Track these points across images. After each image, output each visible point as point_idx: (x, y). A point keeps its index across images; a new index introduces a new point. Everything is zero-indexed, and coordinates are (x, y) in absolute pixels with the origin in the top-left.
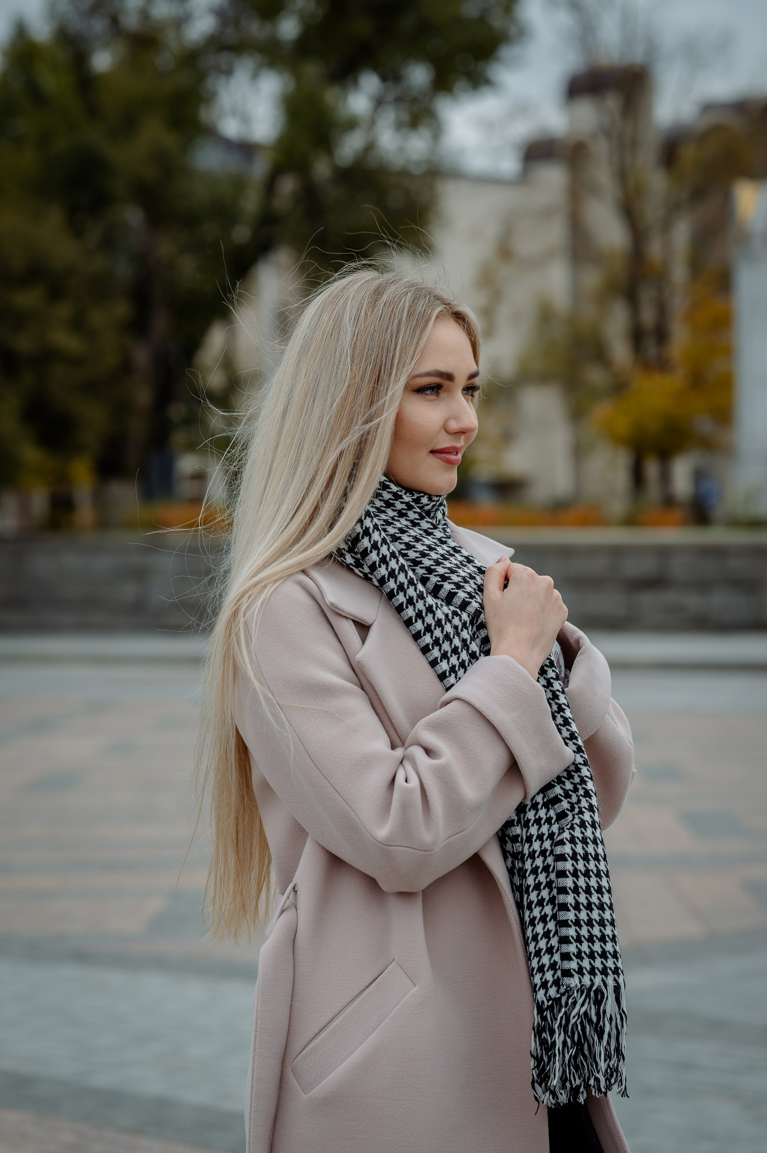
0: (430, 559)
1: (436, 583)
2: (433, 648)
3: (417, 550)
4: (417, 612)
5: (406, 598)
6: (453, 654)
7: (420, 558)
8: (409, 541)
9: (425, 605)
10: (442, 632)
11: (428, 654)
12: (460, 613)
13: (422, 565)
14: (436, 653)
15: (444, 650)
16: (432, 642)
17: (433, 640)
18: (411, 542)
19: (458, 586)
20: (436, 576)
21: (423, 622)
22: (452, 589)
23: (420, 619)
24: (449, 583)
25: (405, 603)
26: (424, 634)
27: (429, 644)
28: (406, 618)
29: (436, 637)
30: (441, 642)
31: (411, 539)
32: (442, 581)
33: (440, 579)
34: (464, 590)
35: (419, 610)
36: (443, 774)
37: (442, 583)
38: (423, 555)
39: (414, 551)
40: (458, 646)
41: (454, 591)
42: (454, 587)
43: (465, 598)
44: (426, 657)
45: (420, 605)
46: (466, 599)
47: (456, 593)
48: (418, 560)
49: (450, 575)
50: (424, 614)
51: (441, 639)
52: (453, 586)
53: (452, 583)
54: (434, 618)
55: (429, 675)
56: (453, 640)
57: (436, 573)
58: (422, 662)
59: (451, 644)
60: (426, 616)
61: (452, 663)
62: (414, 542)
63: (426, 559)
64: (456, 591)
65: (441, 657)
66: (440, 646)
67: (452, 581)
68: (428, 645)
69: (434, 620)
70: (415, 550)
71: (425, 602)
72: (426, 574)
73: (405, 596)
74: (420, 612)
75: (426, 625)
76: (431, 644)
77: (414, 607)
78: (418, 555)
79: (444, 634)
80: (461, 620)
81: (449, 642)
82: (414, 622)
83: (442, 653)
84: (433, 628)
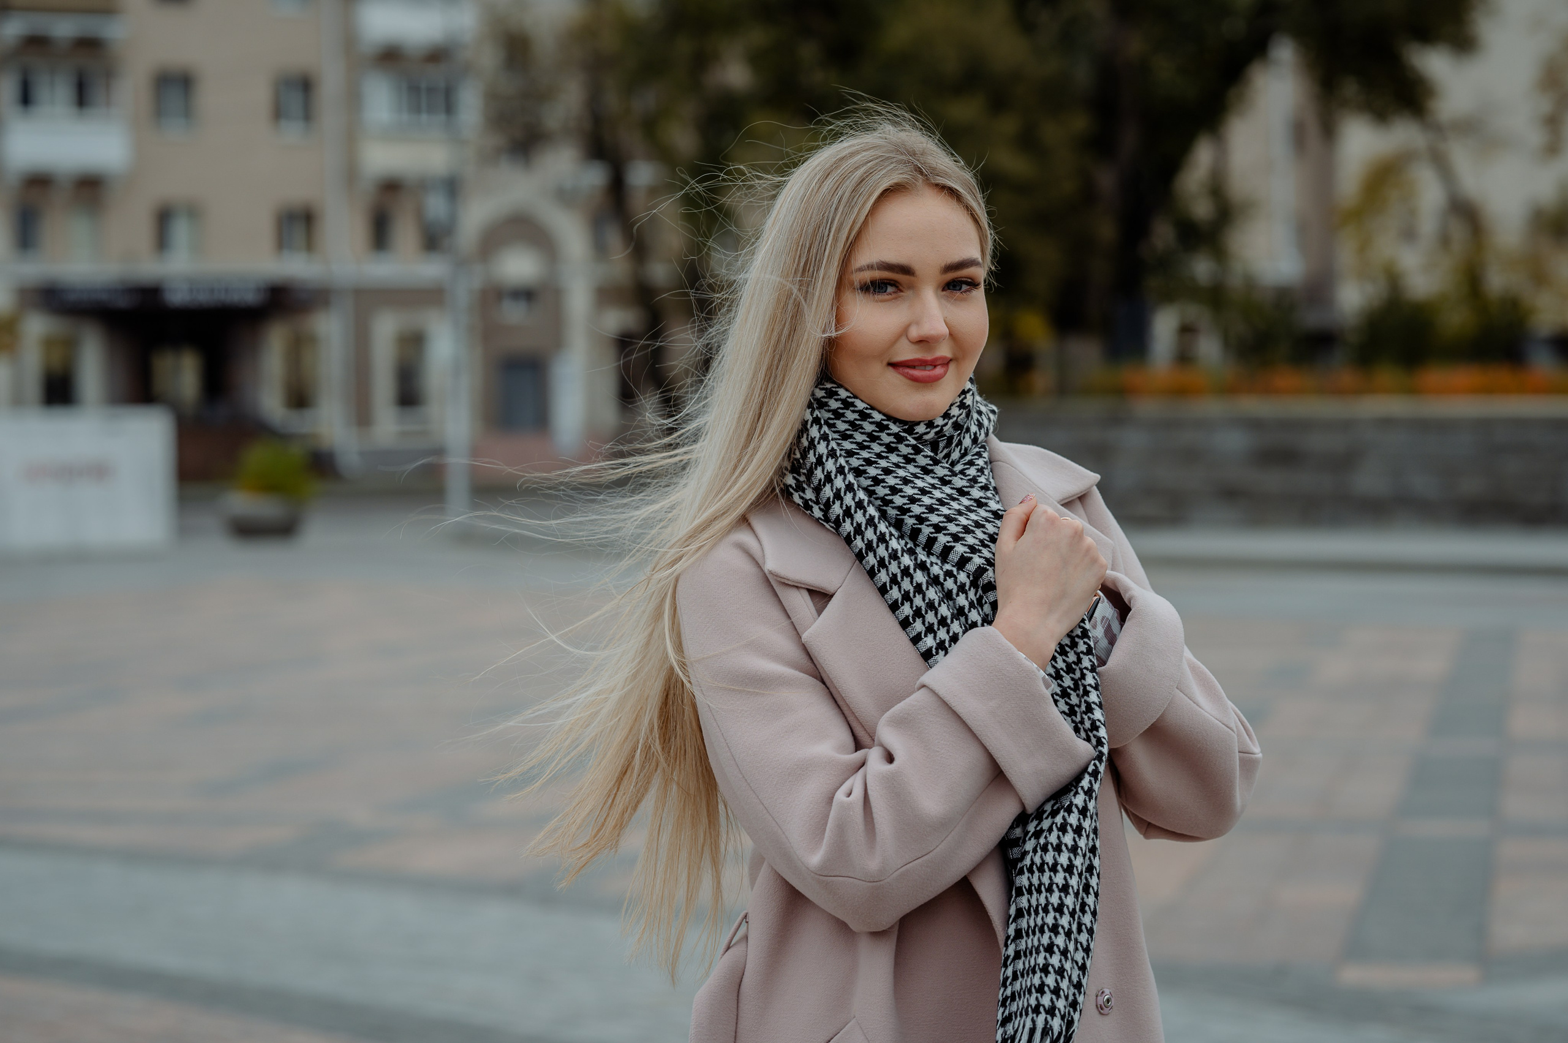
0: (920, 506)
1: (928, 535)
2: (914, 621)
3: (905, 494)
4: (891, 576)
5: (876, 559)
6: (941, 627)
7: (908, 504)
8: (895, 484)
9: (899, 567)
10: (924, 600)
11: (909, 629)
12: (955, 573)
13: (911, 514)
14: (918, 626)
15: (929, 622)
16: (911, 613)
17: (913, 611)
18: (898, 484)
19: (956, 538)
20: (928, 526)
21: (900, 588)
22: (948, 542)
23: (895, 585)
24: (945, 534)
25: (876, 566)
26: (903, 604)
27: (909, 616)
28: (880, 585)
29: (916, 606)
30: (923, 612)
31: (898, 481)
32: (936, 533)
33: (933, 531)
34: (964, 542)
35: (892, 574)
36: (893, 784)
37: (935, 535)
38: (913, 500)
39: (900, 496)
40: (946, 617)
41: (950, 544)
42: (951, 540)
43: (964, 552)
44: (906, 632)
45: (894, 567)
46: (965, 555)
47: (952, 548)
48: (905, 507)
49: (946, 524)
50: (899, 579)
51: (923, 609)
52: (949, 538)
53: (949, 534)
54: (912, 582)
55: (911, 654)
56: (939, 609)
57: (928, 523)
58: (902, 638)
59: (936, 614)
60: (901, 581)
61: (940, 638)
62: (901, 485)
63: (916, 506)
64: (953, 544)
65: (925, 631)
66: (923, 617)
67: (949, 532)
68: (907, 617)
69: (912, 585)
70: (902, 494)
71: (899, 563)
72: (917, 524)
73: (875, 557)
74: (895, 576)
75: (903, 593)
76: (911, 616)
77: (887, 570)
78: (905, 501)
79: (926, 601)
80: (956, 582)
81: (934, 612)
82: (889, 589)
83: (926, 626)
84: (911, 595)
